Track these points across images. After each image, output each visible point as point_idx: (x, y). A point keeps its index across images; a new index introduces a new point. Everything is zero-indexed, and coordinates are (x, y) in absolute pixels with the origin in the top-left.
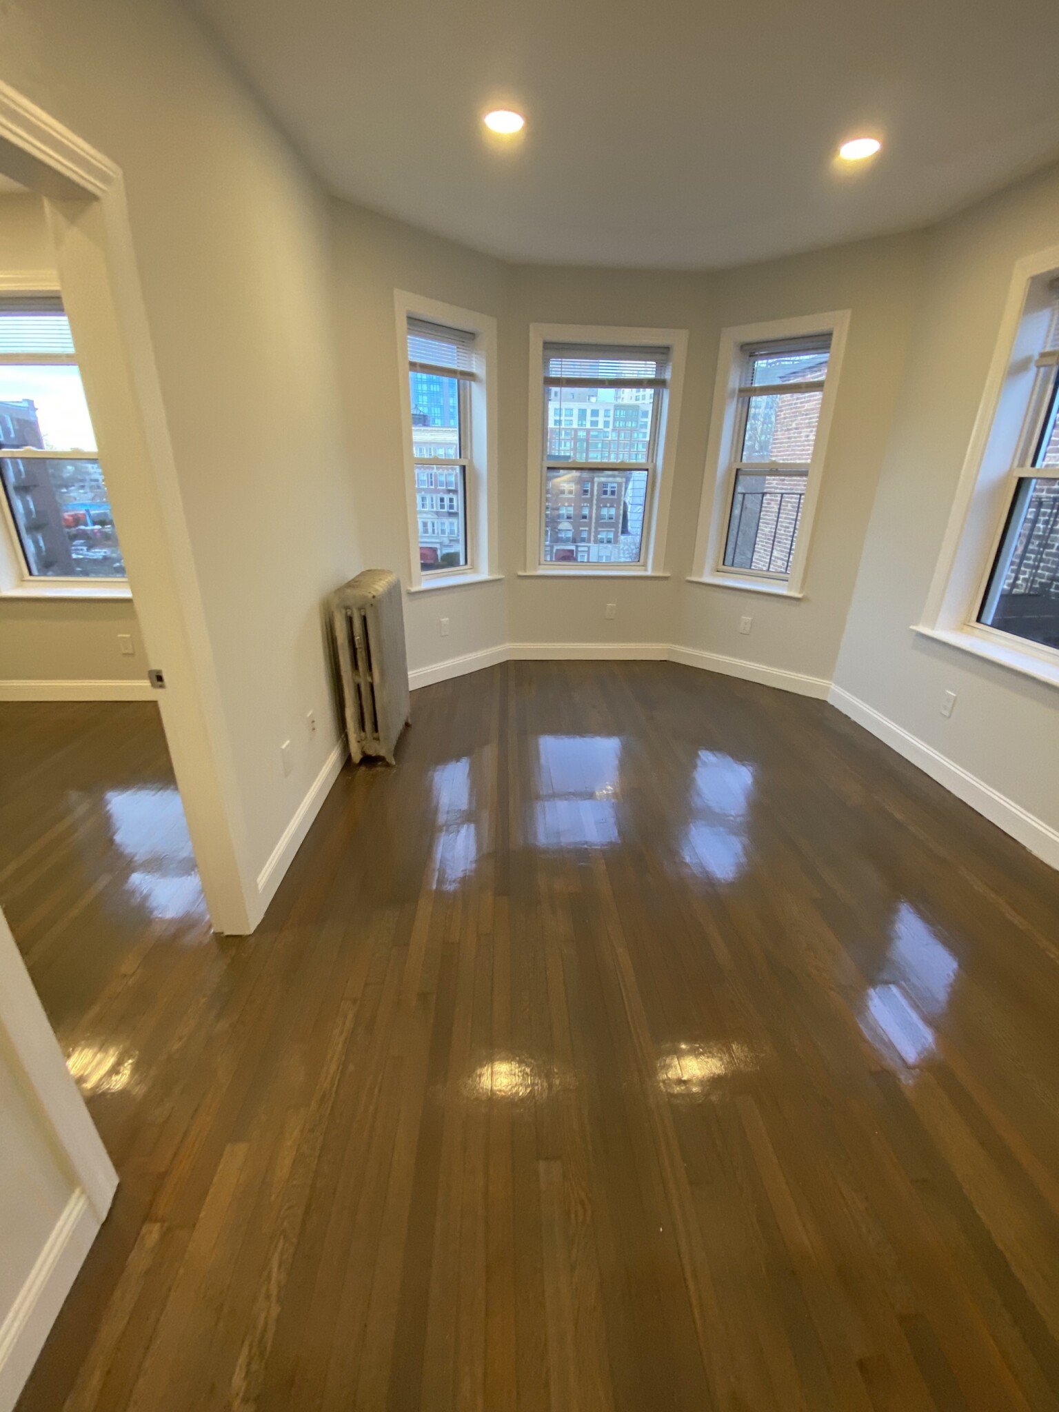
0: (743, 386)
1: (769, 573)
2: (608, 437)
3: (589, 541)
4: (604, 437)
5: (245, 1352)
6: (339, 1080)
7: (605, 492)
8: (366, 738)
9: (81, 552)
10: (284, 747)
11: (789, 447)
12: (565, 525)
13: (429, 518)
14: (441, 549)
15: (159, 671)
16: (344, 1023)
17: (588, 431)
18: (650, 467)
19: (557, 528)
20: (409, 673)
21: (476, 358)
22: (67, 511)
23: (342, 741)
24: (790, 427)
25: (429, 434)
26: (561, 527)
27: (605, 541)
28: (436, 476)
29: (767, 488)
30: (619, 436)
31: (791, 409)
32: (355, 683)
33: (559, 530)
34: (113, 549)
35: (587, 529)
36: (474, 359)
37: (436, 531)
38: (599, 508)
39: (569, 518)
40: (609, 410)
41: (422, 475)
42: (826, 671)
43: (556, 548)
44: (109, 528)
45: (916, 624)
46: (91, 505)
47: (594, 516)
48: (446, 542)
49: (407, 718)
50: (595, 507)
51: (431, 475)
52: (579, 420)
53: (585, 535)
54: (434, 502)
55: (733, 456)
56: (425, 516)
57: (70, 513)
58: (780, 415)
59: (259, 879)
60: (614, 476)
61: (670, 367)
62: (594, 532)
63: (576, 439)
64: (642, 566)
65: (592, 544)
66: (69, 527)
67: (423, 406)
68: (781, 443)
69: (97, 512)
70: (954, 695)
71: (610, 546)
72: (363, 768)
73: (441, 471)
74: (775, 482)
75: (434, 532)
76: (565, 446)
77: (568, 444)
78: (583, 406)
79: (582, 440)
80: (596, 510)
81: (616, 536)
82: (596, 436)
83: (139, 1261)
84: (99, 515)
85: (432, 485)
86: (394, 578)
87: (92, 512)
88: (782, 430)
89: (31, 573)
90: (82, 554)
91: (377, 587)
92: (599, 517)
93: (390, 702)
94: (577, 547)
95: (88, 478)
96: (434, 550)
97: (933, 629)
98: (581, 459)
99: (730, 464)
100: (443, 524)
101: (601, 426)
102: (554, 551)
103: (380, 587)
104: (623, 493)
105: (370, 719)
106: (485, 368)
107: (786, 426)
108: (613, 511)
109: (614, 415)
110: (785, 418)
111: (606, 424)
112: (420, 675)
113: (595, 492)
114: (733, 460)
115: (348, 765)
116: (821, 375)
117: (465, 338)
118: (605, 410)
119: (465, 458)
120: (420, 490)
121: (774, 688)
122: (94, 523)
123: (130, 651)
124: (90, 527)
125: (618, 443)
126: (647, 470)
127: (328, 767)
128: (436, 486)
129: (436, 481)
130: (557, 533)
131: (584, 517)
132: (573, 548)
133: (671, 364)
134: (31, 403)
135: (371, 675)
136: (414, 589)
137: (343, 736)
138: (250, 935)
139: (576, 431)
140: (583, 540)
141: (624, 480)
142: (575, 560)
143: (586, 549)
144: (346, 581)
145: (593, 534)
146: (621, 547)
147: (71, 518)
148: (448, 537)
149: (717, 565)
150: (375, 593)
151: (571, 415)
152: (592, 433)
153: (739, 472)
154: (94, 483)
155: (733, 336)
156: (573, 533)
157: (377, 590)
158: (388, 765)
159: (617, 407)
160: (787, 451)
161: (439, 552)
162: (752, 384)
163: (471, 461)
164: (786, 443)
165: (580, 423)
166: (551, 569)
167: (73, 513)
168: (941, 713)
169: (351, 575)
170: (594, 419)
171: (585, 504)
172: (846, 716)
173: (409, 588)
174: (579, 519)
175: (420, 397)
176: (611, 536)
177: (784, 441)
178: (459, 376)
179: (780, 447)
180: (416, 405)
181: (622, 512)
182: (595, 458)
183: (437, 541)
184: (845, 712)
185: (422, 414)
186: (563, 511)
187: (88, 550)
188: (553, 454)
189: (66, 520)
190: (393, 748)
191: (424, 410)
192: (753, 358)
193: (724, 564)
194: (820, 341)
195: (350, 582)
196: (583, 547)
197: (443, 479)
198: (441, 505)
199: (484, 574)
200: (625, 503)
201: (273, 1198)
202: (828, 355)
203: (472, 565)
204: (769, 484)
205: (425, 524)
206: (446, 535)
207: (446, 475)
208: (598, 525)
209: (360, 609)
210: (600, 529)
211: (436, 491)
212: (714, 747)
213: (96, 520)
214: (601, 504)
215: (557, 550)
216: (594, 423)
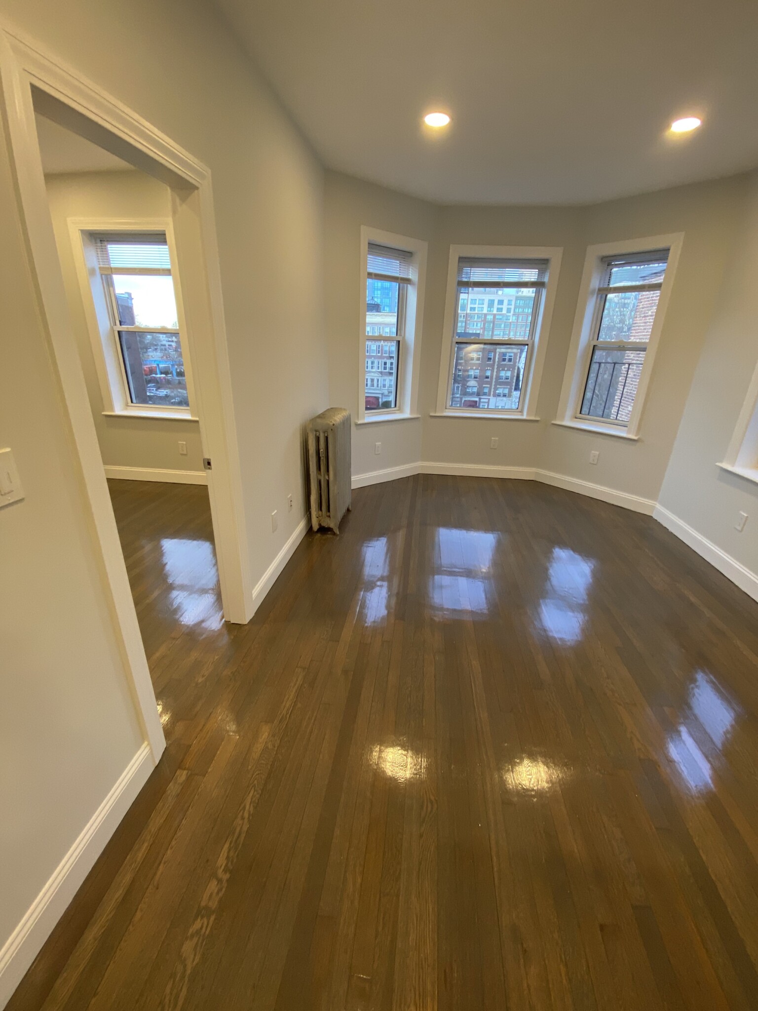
0: (601, 286)
1: (617, 421)
2: (509, 320)
3: (489, 395)
4: (506, 320)
5: (227, 846)
6: (292, 711)
7: (504, 360)
8: (322, 515)
9: (152, 391)
10: (273, 514)
11: (645, 329)
12: (472, 383)
13: (375, 376)
14: (382, 398)
15: (208, 460)
16: (297, 680)
17: (495, 315)
18: (530, 343)
19: (466, 385)
20: (352, 478)
21: (412, 269)
22: (146, 365)
23: (307, 516)
24: (647, 315)
25: (379, 318)
26: (470, 384)
27: (502, 395)
28: (382, 346)
29: (626, 359)
30: (518, 319)
31: (648, 301)
32: (318, 479)
33: (468, 386)
34: (173, 390)
35: (488, 386)
36: (411, 269)
37: (379, 385)
38: (498, 371)
39: (475, 377)
40: (512, 300)
41: (373, 346)
42: (653, 495)
43: (464, 399)
44: (170, 376)
45: (721, 462)
46: (160, 362)
47: (494, 377)
48: (386, 392)
49: (349, 506)
50: (495, 370)
51: (379, 346)
52: (488, 307)
53: (486, 390)
54: (380, 365)
55: (592, 336)
56: (372, 374)
57: (147, 366)
58: (640, 306)
59: (253, 592)
60: (512, 348)
61: (548, 273)
62: (494, 388)
63: (485, 321)
64: (521, 412)
65: (491, 397)
66: (146, 375)
67: (377, 298)
68: (639, 326)
69: (164, 366)
70: (746, 515)
71: (504, 399)
72: (319, 535)
73: (386, 343)
74: (633, 355)
75: (378, 386)
76: (477, 326)
77: (479, 325)
78: (492, 297)
79: (489, 322)
80: (497, 372)
81: (510, 392)
82: (500, 319)
83: (173, 789)
84: (165, 367)
85: (379, 353)
86: (347, 413)
87: (161, 366)
88: (640, 317)
89: (132, 402)
90: (153, 393)
91: (336, 418)
92: (498, 377)
93: (338, 493)
94: (480, 399)
95: (159, 344)
96: (377, 398)
97: (733, 466)
98: (487, 336)
99: (589, 341)
100: (385, 380)
101: (504, 312)
102: (463, 402)
103: (338, 418)
104: (518, 361)
105: (325, 504)
106: (417, 277)
107: (644, 313)
108: (509, 374)
109: (515, 304)
110: (643, 308)
111: (509, 310)
112: (360, 479)
113: (497, 359)
114: (591, 339)
115: (310, 531)
116: (661, 279)
117: (405, 255)
118: (509, 300)
119: (400, 335)
120: (370, 357)
121: (613, 505)
122: (162, 373)
123: (185, 452)
124: (159, 376)
125: (517, 324)
126: (528, 345)
127: (298, 531)
128: (382, 354)
129: (382, 350)
130: (466, 388)
131: (487, 377)
132: (477, 399)
133: (549, 271)
134: (130, 294)
135: (328, 475)
136: (360, 422)
137: (308, 513)
138: (245, 625)
139: (486, 315)
140: (485, 394)
141: (519, 351)
142: (478, 407)
143: (487, 400)
144: (317, 415)
145: (492, 390)
146: (513, 400)
147: (148, 369)
148: (388, 390)
149: (576, 413)
150: (334, 422)
151: (483, 304)
152: (497, 317)
153: (596, 348)
154: (163, 347)
155: (595, 251)
156: (478, 389)
157: (335, 421)
158: (334, 534)
159: (517, 298)
160: (643, 332)
161: (380, 400)
162: (608, 285)
163: (404, 338)
164: (643, 326)
165: (489, 309)
166: (454, 412)
167: (149, 366)
168: (735, 528)
169: (320, 412)
170: (500, 306)
171: (489, 368)
172: (665, 528)
173: (357, 421)
174: (482, 379)
175: (376, 292)
176: (506, 391)
177: (642, 325)
178: (399, 281)
179: (638, 329)
180: (373, 298)
181: (516, 374)
182: (499, 336)
183: (380, 392)
184: (665, 525)
185: (376, 303)
186: (472, 373)
187: (156, 390)
188: (467, 332)
189: (145, 370)
190: (339, 523)
191: (377, 301)
192: (610, 267)
193: (580, 413)
194: (661, 255)
195: (320, 415)
196: (484, 399)
197: (387, 349)
198: (384, 367)
199: (407, 414)
200: (519, 368)
201: (250, 767)
202: (666, 264)
203: (400, 407)
204: (628, 356)
205: (372, 380)
206: (387, 388)
207: (389, 346)
208: (497, 383)
209: (324, 432)
210: (498, 386)
211: (381, 357)
212: (563, 545)
213: (162, 371)
214: (501, 368)
215: (465, 401)
216: (500, 310)
